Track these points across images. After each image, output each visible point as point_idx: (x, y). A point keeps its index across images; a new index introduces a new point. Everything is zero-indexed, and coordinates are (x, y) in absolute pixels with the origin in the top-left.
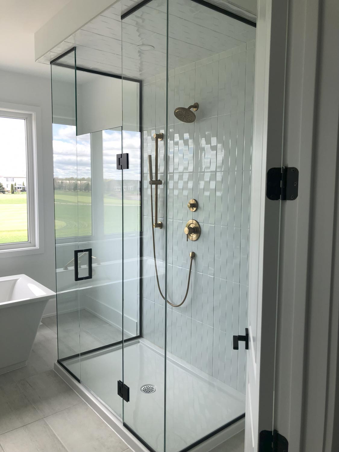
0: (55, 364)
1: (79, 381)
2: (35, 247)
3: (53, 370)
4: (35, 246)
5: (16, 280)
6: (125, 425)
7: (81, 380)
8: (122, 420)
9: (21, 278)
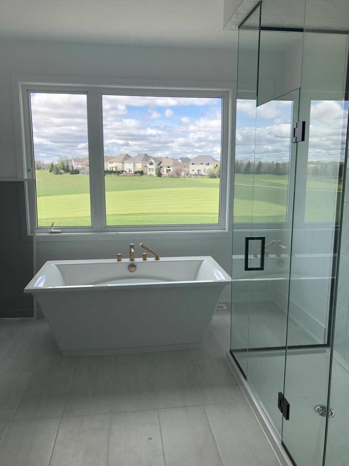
0: (227, 353)
1: (245, 377)
2: (225, 231)
3: (225, 358)
4: (225, 229)
5: (202, 261)
6: (283, 444)
7: (248, 378)
8: (281, 438)
9: (206, 260)
